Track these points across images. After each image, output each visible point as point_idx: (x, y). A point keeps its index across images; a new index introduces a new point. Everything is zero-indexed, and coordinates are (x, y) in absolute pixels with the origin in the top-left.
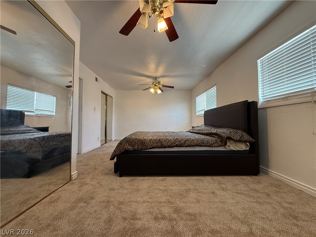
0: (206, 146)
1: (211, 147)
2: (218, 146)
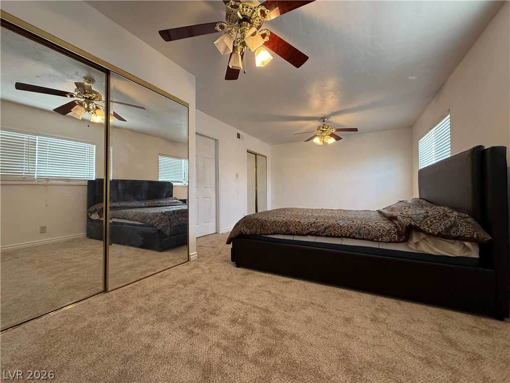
0: (363, 239)
1: (374, 241)
2: (389, 242)
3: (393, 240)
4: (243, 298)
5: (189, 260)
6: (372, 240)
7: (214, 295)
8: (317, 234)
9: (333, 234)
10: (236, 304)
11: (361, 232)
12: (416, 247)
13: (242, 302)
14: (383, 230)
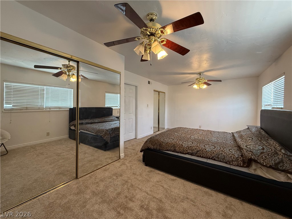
2: (237, 166)
3: (239, 165)
4: (148, 190)
5: (120, 158)
6: (226, 163)
7: (132, 186)
8: (192, 154)
9: (202, 156)
10: (144, 194)
11: (219, 157)
12: (255, 172)
13: (147, 193)
14: (234, 157)
